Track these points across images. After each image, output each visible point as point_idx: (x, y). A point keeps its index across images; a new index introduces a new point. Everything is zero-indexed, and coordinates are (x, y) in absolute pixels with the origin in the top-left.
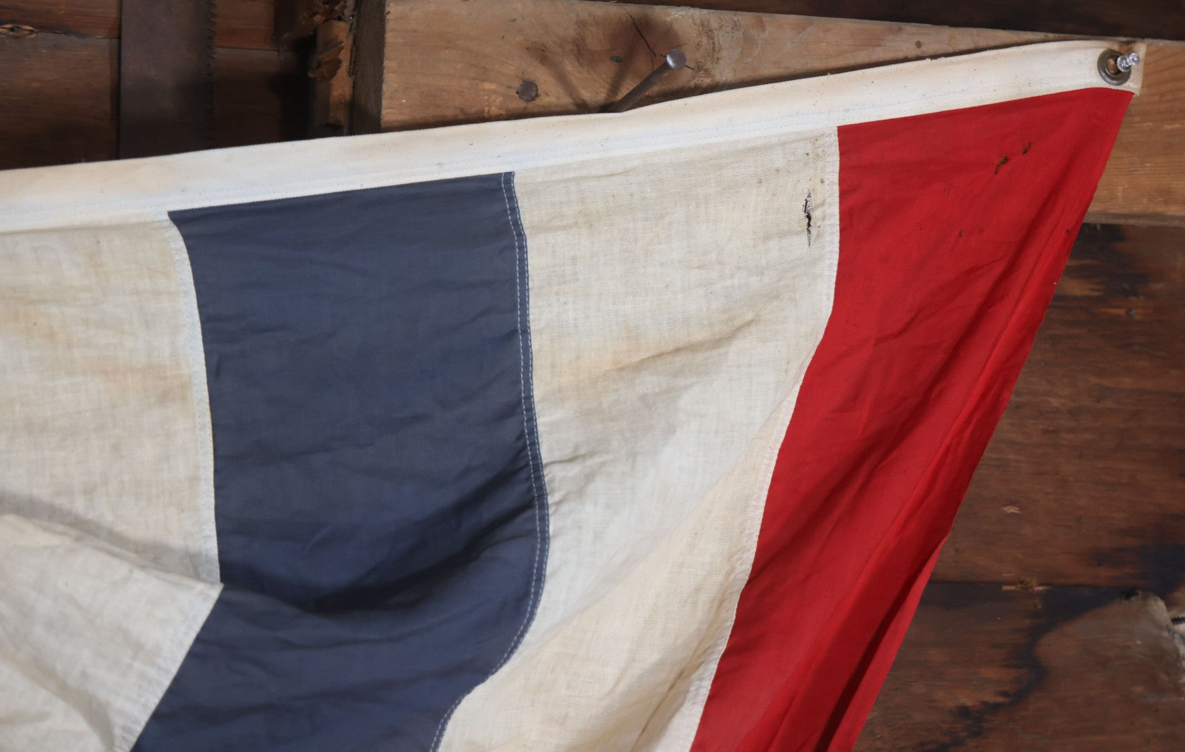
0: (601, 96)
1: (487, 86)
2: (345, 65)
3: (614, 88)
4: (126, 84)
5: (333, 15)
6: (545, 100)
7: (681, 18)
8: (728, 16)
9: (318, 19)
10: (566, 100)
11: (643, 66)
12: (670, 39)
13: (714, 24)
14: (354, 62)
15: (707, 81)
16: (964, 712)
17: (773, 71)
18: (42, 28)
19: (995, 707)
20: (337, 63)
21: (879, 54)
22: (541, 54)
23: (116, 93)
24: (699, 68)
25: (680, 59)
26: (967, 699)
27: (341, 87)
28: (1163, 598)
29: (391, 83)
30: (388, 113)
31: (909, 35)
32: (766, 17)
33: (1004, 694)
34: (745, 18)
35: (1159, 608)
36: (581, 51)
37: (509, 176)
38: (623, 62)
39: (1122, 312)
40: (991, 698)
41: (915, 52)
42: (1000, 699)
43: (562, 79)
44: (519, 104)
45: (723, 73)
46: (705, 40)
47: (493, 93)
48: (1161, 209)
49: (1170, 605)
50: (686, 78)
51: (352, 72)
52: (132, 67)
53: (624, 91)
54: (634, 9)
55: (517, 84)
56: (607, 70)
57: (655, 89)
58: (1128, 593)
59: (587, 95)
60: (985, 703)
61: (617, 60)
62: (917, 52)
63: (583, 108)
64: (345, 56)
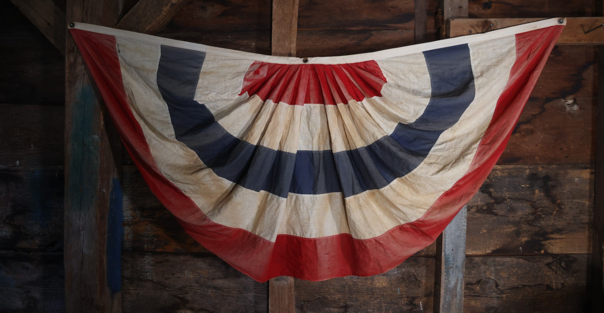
0: (481, 32)
1: (465, 31)
2: (445, 30)
3: (483, 30)
4: (416, 36)
5: (443, 24)
6: (473, 33)
7: (492, 20)
8: (499, 19)
9: (441, 25)
10: (476, 32)
11: (487, 27)
12: (490, 23)
13: (497, 20)
14: (446, 30)
15: (496, 29)
16: (533, 115)
17: (505, 26)
18: (405, 30)
19: (538, 114)
20: (443, 31)
21: (522, 23)
22: (472, 26)
23: (415, 37)
24: (495, 27)
25: (493, 25)
26: (533, 113)
27: (444, 33)
28: (563, 99)
29: (451, 32)
30: (451, 36)
31: (526, 20)
32: (505, 19)
33: (539, 112)
34: (501, 19)
35: (563, 100)
36: (478, 26)
37: (467, 44)
38: (484, 27)
39: (558, 58)
40: (537, 113)
41: (527, 22)
42: (538, 113)
43: (475, 30)
44: (469, 34)
45: (498, 27)
46: (496, 23)
47: (465, 32)
48: (566, 42)
49: (564, 100)
50: (493, 28)
51: (446, 31)
52: (417, 33)
53: (484, 30)
54: (485, 19)
55: (469, 31)
56: (481, 28)
57: (489, 30)
58: (558, 98)
59: (478, 32)
60: (536, 114)
61: (483, 26)
62: (528, 22)
63: (478, 33)
64: (445, 29)
